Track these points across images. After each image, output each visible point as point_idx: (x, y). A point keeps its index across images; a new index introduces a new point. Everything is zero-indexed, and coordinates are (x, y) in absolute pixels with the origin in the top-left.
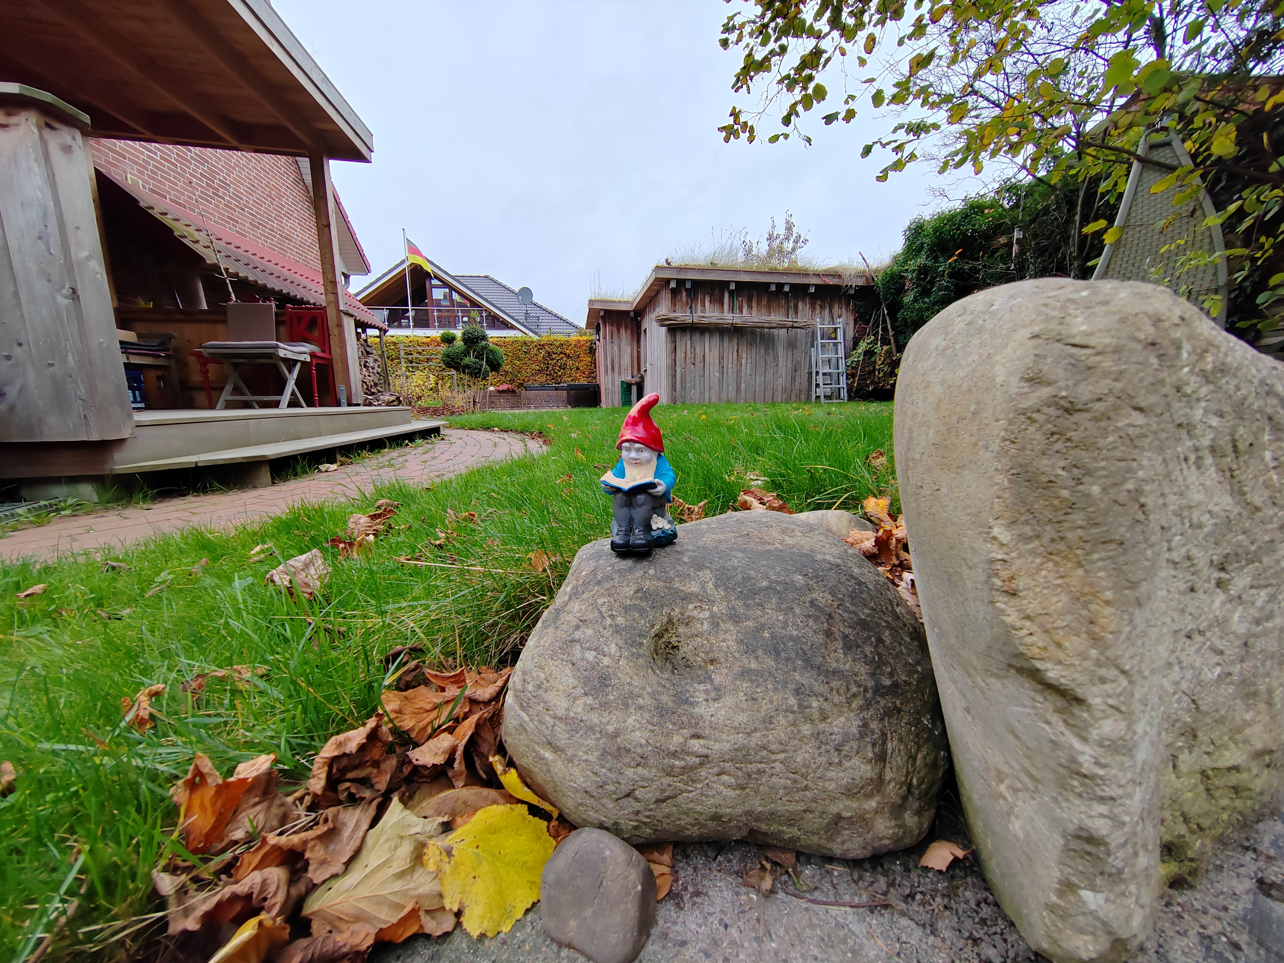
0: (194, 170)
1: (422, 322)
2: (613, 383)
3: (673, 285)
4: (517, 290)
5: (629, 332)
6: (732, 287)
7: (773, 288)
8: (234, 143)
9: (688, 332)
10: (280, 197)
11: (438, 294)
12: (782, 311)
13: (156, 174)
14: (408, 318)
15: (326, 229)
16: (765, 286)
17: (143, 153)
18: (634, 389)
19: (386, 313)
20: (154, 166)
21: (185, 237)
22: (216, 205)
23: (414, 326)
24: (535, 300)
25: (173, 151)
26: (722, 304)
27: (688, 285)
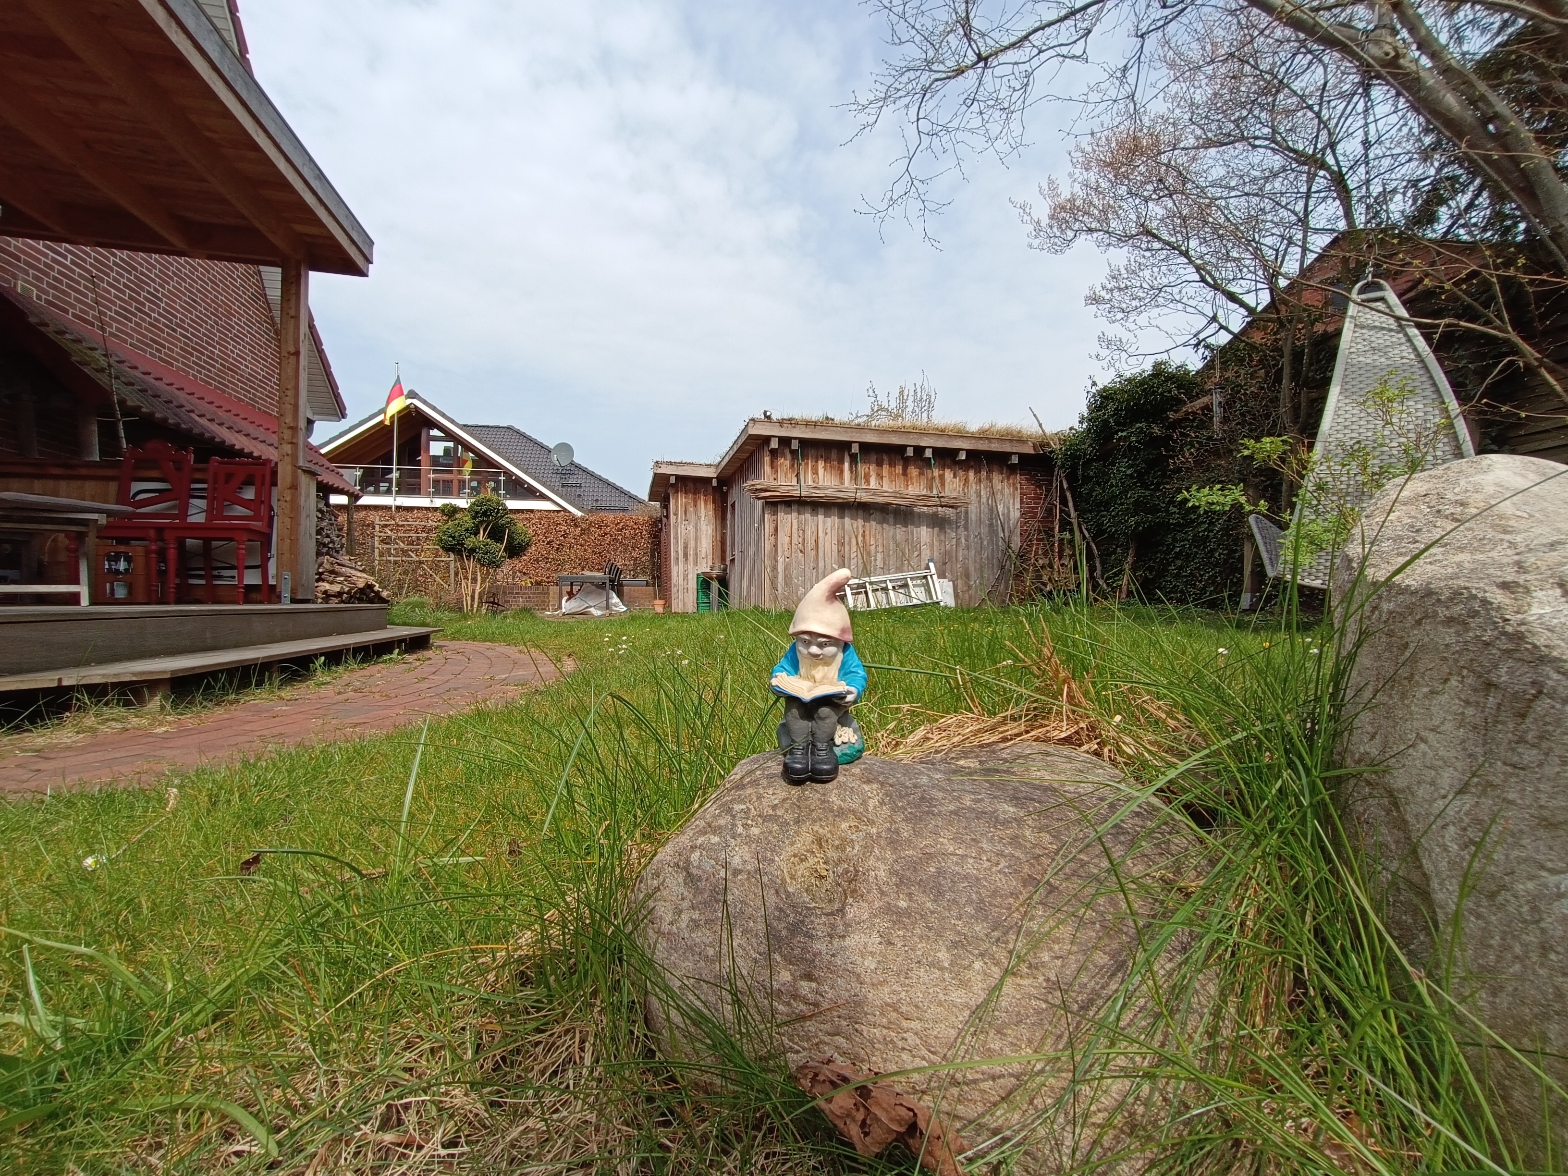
0: (115, 279)
1: (410, 487)
2: (686, 577)
3: (774, 444)
4: (552, 446)
5: (711, 506)
6: (855, 449)
7: (910, 452)
8: (181, 245)
9: (794, 507)
10: (229, 315)
11: (437, 449)
12: (923, 482)
13: (61, 282)
14: (390, 481)
15: (292, 359)
16: (900, 450)
17: (46, 255)
18: (715, 585)
19: (359, 473)
20: (60, 272)
21: (87, 364)
22: (137, 324)
23: (398, 493)
24: (577, 460)
25: (91, 254)
26: (841, 472)
27: (795, 445)
